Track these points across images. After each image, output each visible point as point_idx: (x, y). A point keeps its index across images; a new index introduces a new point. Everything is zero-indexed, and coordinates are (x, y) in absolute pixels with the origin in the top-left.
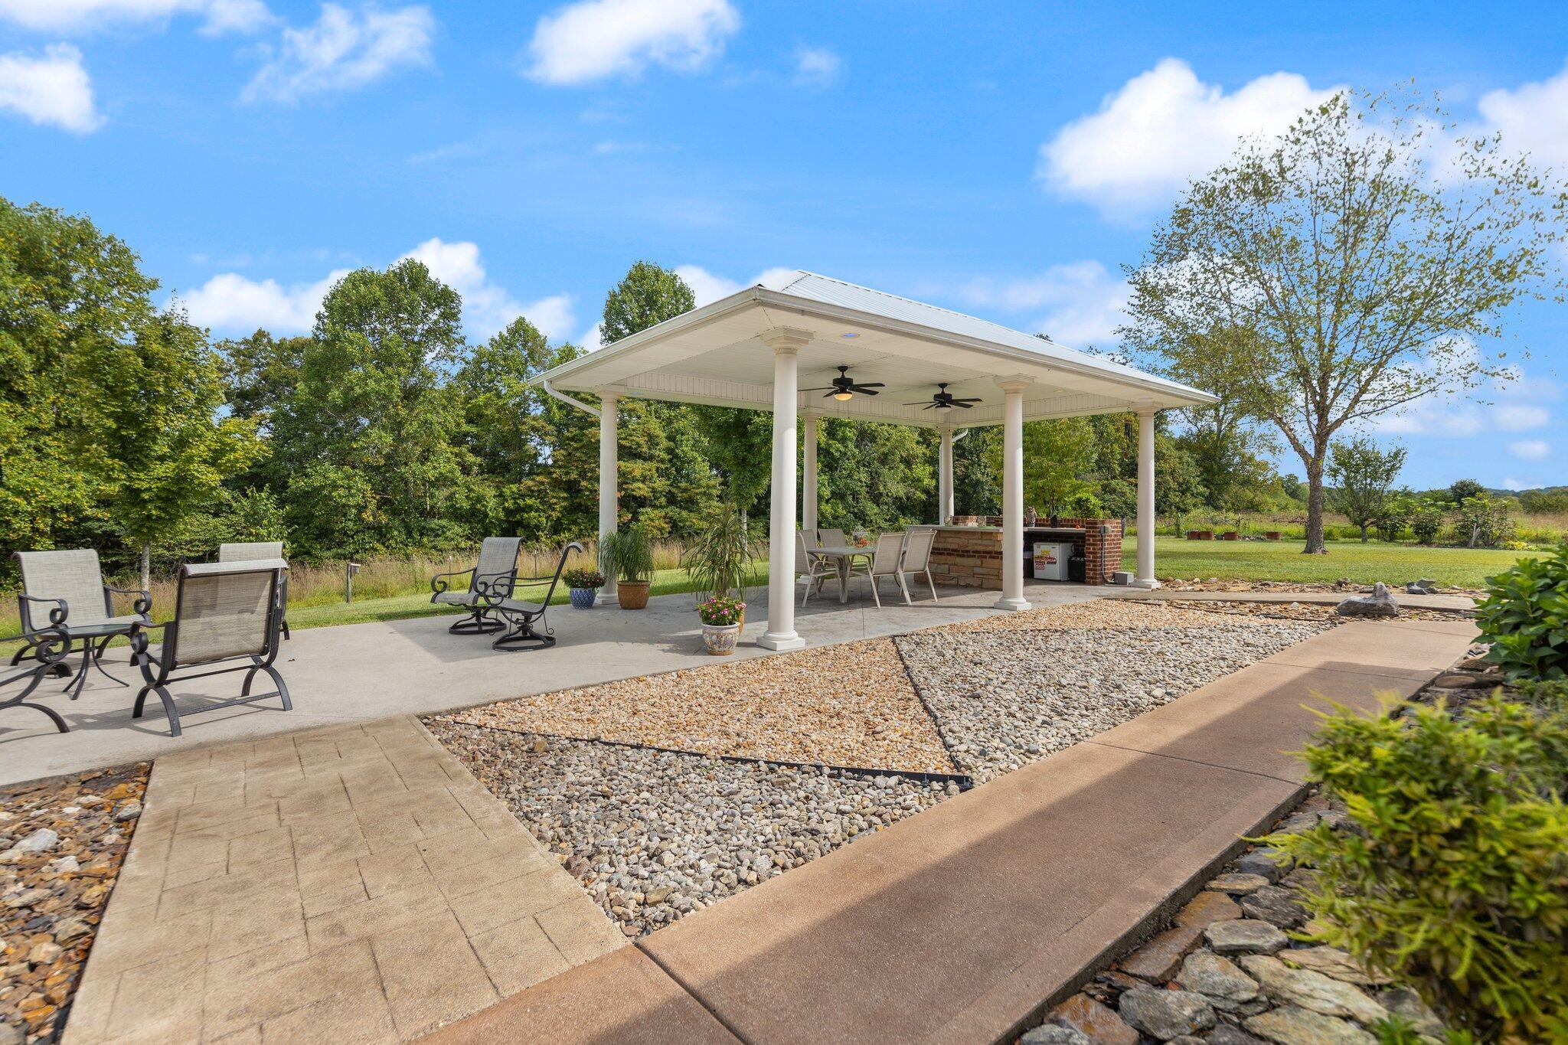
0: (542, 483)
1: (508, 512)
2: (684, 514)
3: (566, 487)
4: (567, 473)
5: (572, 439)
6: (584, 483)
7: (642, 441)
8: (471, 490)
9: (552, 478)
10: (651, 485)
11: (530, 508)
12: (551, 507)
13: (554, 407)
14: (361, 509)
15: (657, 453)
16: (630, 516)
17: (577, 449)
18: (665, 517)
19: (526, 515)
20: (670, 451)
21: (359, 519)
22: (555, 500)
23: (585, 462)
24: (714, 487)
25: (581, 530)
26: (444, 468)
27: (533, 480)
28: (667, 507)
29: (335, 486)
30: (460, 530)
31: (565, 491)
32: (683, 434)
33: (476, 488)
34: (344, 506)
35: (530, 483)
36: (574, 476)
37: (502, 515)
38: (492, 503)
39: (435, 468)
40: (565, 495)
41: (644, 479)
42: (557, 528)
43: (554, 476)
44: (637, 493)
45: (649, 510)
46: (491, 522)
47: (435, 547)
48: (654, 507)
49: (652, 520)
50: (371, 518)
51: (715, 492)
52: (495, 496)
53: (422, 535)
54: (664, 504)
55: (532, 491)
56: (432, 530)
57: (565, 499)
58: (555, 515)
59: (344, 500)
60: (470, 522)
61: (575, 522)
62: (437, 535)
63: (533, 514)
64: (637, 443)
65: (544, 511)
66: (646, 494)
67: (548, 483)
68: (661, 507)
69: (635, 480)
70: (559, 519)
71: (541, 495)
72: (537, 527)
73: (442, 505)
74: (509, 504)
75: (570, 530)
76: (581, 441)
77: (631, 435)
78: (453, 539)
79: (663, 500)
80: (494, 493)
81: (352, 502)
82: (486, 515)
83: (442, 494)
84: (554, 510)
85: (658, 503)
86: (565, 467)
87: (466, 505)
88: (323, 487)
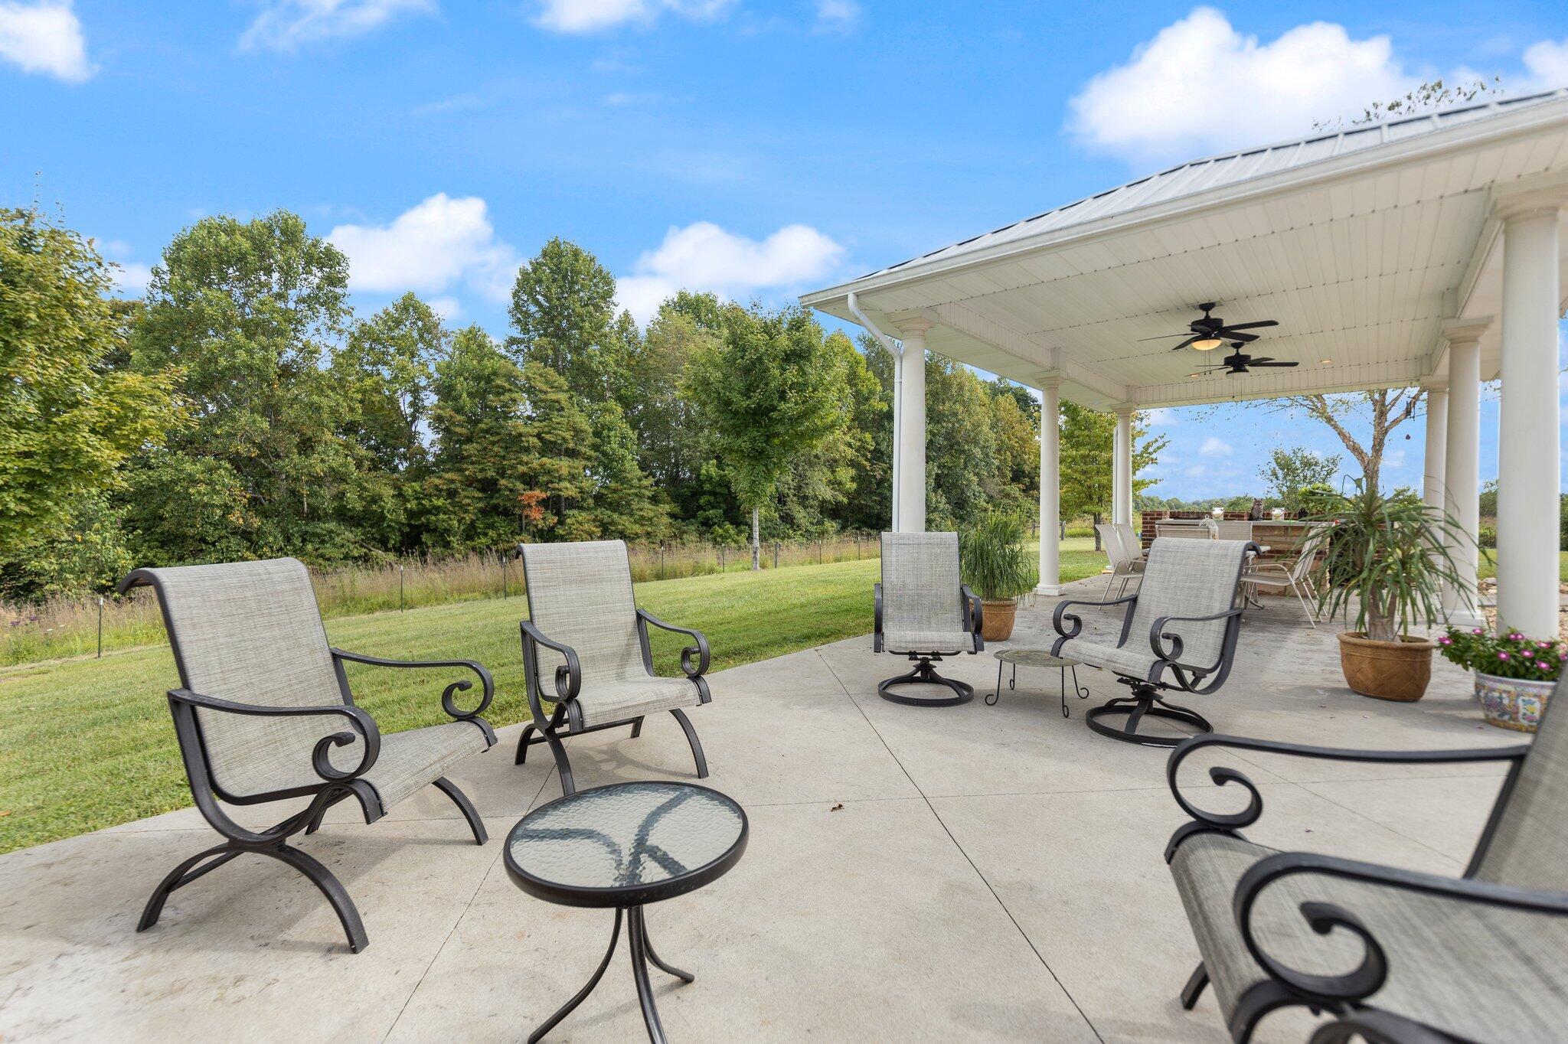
0: (452, 481)
1: (411, 514)
2: (615, 516)
3: (480, 486)
4: (482, 470)
5: (487, 431)
6: (503, 482)
7: (568, 435)
8: (365, 489)
9: (465, 476)
10: (578, 484)
11: (437, 510)
12: (464, 508)
13: (465, 395)
14: (227, 509)
15: (583, 449)
16: (556, 519)
17: (493, 443)
18: (594, 521)
19: (433, 518)
20: (595, 447)
21: (223, 522)
22: (468, 501)
23: (504, 457)
24: (646, 488)
25: (499, 535)
26: (335, 462)
27: (440, 477)
28: (596, 510)
29: (193, 481)
30: (351, 536)
31: (479, 490)
32: (610, 430)
33: (369, 486)
34: (205, 506)
35: (437, 481)
36: (491, 473)
37: (403, 518)
38: (389, 503)
39: (322, 461)
40: (480, 495)
41: (573, 478)
42: (470, 533)
43: (467, 473)
44: (564, 494)
45: (575, 512)
46: (389, 526)
47: (322, 556)
48: (581, 508)
49: (581, 524)
50: (241, 521)
51: (648, 493)
52: (393, 496)
53: (304, 541)
54: (592, 505)
55: (441, 490)
56: (318, 535)
57: (480, 499)
58: (468, 518)
59: (205, 499)
60: (362, 526)
61: (492, 526)
62: (323, 542)
63: (441, 516)
64: (564, 439)
65: (455, 513)
66: (574, 495)
67: (461, 482)
68: (589, 509)
69: (560, 479)
70: (473, 522)
71: (452, 494)
72: (447, 531)
73: (329, 506)
74: (412, 505)
75: (486, 535)
76: (498, 434)
77: (556, 429)
78: (343, 546)
79: (591, 501)
80: (392, 492)
81: (217, 500)
82: (382, 518)
83: (327, 493)
84: (466, 512)
85: (585, 505)
86: (479, 463)
87: (359, 506)
88: (175, 482)
